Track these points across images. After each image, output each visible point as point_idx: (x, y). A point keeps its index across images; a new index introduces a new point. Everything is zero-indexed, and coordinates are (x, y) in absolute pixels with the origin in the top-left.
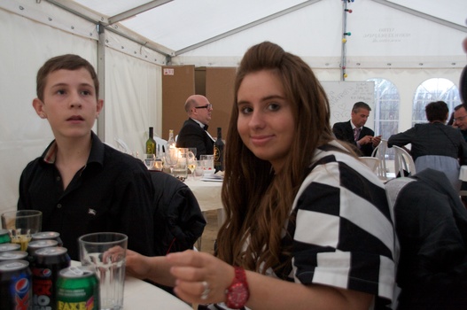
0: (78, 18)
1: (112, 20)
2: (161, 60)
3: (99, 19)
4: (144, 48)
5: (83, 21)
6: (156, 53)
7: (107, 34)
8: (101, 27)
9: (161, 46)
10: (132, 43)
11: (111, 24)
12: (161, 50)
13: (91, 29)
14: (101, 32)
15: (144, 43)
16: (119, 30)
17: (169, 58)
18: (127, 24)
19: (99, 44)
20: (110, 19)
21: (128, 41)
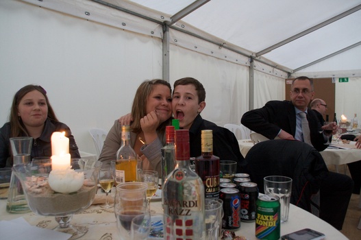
0: (239, 55)
1: (258, 54)
2: (285, 75)
3: (250, 54)
4: (275, 69)
5: (242, 56)
6: (282, 72)
7: (255, 63)
8: (252, 59)
9: (285, 67)
10: (268, 66)
11: (257, 57)
12: (285, 70)
13: (247, 60)
14: (251, 62)
15: (275, 66)
16: (262, 60)
17: (289, 74)
18: (266, 56)
19: (251, 68)
20: (256, 54)
21: (266, 65)
